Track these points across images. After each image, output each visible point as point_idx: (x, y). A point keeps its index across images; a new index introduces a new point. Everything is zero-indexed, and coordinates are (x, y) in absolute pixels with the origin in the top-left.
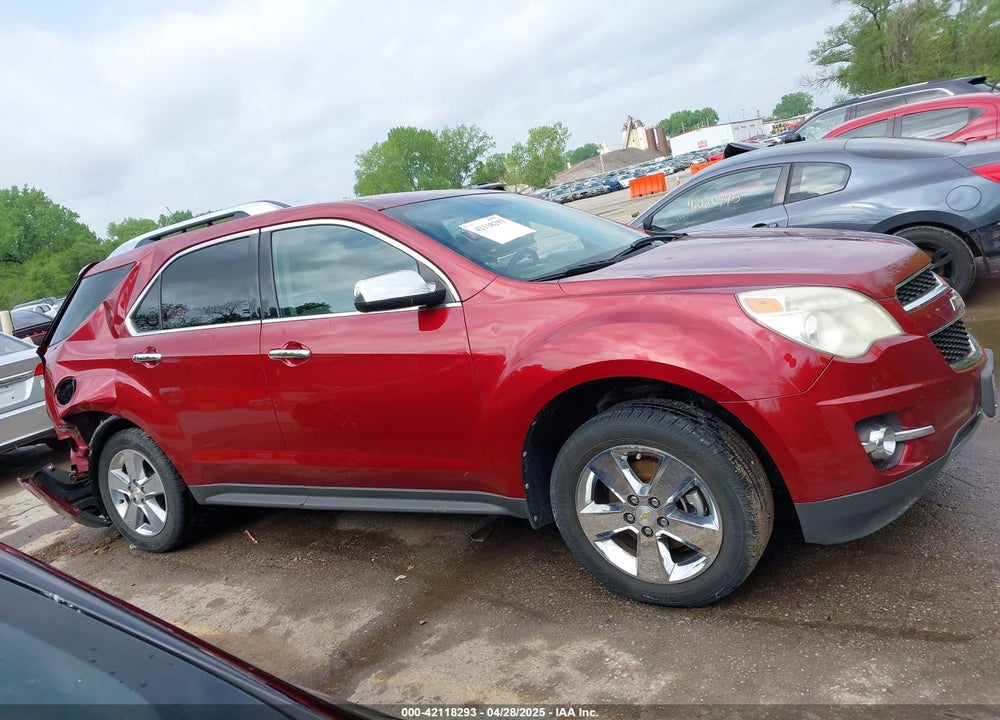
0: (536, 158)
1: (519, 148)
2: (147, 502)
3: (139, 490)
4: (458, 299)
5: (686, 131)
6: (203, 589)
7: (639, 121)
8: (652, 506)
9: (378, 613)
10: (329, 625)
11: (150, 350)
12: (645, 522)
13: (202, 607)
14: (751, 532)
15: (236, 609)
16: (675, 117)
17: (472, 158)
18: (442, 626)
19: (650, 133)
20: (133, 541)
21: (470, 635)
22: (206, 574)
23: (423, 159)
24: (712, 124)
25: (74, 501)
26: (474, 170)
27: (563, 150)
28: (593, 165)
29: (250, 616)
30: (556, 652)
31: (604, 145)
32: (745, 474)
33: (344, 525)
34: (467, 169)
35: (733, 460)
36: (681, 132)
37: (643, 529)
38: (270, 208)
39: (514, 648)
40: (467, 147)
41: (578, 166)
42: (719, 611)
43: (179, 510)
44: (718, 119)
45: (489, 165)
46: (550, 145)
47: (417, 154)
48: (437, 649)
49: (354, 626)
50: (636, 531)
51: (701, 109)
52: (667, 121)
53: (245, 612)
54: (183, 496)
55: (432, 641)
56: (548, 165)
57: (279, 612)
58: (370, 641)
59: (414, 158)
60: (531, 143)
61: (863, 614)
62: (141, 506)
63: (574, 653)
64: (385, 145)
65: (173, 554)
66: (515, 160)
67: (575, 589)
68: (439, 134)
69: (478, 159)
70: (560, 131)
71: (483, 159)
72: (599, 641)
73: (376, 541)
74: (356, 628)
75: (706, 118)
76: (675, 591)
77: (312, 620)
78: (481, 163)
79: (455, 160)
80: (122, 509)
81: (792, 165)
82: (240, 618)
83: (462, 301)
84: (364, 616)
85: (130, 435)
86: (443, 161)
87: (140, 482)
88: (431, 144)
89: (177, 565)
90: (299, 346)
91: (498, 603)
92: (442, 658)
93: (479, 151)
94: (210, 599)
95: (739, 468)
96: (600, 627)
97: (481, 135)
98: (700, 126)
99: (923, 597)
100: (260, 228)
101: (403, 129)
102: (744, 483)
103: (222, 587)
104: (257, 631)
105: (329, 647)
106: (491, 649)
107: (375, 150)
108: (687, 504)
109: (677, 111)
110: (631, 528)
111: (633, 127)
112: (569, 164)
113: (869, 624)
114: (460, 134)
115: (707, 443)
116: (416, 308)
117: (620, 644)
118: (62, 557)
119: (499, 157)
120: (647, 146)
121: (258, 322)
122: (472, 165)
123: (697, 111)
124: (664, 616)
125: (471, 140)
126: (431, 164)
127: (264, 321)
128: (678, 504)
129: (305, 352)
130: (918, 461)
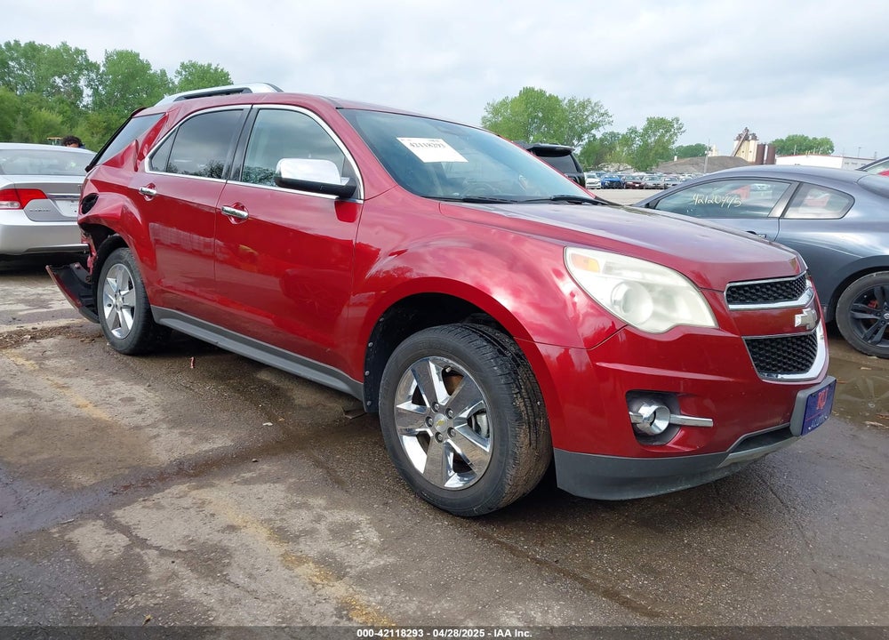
0: (646, 144)
1: (633, 131)
2: (124, 310)
3: (121, 299)
4: (362, 197)
5: (799, 154)
6: (128, 388)
7: (754, 135)
8: (448, 416)
9: (229, 443)
10: (188, 441)
11: (152, 186)
12: (438, 428)
13: (116, 399)
14: (511, 461)
15: (137, 408)
16: (792, 140)
17: (588, 130)
18: (265, 467)
19: (761, 148)
20: (108, 339)
21: (277, 480)
22: (139, 378)
23: (543, 120)
24: (825, 153)
25: (83, 297)
26: (587, 140)
27: (673, 143)
28: (697, 164)
29: (143, 416)
30: (326, 513)
31: (713, 148)
32: (523, 408)
33: (263, 376)
34: (580, 139)
35: (516, 394)
36: (792, 154)
37: (438, 434)
38: (269, 90)
39: (299, 499)
40: (587, 119)
41: (682, 161)
42: (476, 526)
43: (141, 323)
44: (833, 151)
45: (601, 140)
46: (663, 135)
47: (540, 115)
48: (246, 482)
49: (206, 447)
50: (431, 434)
51: (819, 138)
52: (782, 140)
53: (140, 412)
54: (146, 313)
55: (248, 475)
56: (656, 154)
57: (163, 420)
58: (206, 461)
59: (537, 117)
60: (646, 130)
61: (588, 567)
62: (119, 313)
63: (338, 518)
64: (514, 100)
65: (130, 357)
66: (627, 140)
67: (383, 473)
68: (566, 101)
69: (593, 132)
70: (675, 126)
71: (598, 134)
72: (365, 516)
73: (275, 393)
74: (207, 448)
75: (822, 147)
76: (445, 495)
77: (180, 433)
78: (594, 136)
79: (572, 128)
80: (107, 311)
81: (801, 183)
82: (135, 415)
83: (364, 200)
84: (220, 441)
85: (123, 252)
86: (561, 126)
87: (122, 293)
88: (555, 109)
89: (127, 365)
90: (242, 208)
91: (318, 464)
92: (244, 490)
93: (596, 125)
94: (127, 395)
95: (519, 402)
96: (375, 506)
97: (603, 111)
98: (811, 153)
99: (652, 571)
100: (253, 104)
101: (533, 90)
102: (519, 417)
103: (142, 390)
104: (138, 428)
105: (176, 455)
106: (283, 495)
107: (504, 103)
108: (476, 423)
109: (795, 134)
110: (429, 431)
111: (746, 139)
112: (676, 157)
113: (586, 576)
114: (583, 106)
115: (500, 372)
116: (334, 197)
117: (378, 524)
118: (60, 337)
119: (613, 135)
120: (754, 160)
121: (225, 181)
122: (586, 136)
123: (815, 139)
124: (430, 515)
125: (592, 113)
126: (549, 127)
127: (229, 182)
128: (469, 420)
129: (245, 214)
130: (689, 446)
